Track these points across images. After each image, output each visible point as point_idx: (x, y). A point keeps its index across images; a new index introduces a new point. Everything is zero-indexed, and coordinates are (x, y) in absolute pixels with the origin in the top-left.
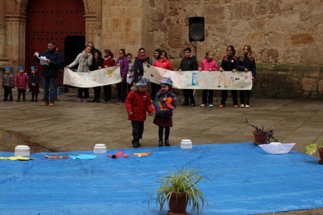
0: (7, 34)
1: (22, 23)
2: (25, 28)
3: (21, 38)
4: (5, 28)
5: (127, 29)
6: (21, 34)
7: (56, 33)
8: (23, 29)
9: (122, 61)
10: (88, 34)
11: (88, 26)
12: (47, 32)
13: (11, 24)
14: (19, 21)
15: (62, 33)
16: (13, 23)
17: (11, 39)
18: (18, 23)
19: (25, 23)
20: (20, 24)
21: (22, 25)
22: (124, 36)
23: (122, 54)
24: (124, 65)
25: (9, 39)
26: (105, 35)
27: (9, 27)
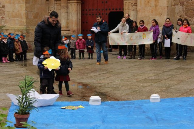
0: (69, 12)
1: (79, 4)
2: (81, 7)
3: (78, 14)
4: (68, 8)
5: (156, 5)
6: (78, 12)
7: (103, 10)
8: (79, 9)
9: (155, 28)
10: (126, 10)
11: (125, 4)
12: (96, 10)
13: (71, 5)
14: (77, 3)
15: (106, 10)
16: (73, 4)
17: (72, 15)
18: (76, 4)
19: (81, 4)
20: (77, 5)
21: (79, 5)
22: (154, 10)
23: (154, 23)
24: (155, 31)
25: (70, 16)
26: (140, 10)
27: (70, 7)
